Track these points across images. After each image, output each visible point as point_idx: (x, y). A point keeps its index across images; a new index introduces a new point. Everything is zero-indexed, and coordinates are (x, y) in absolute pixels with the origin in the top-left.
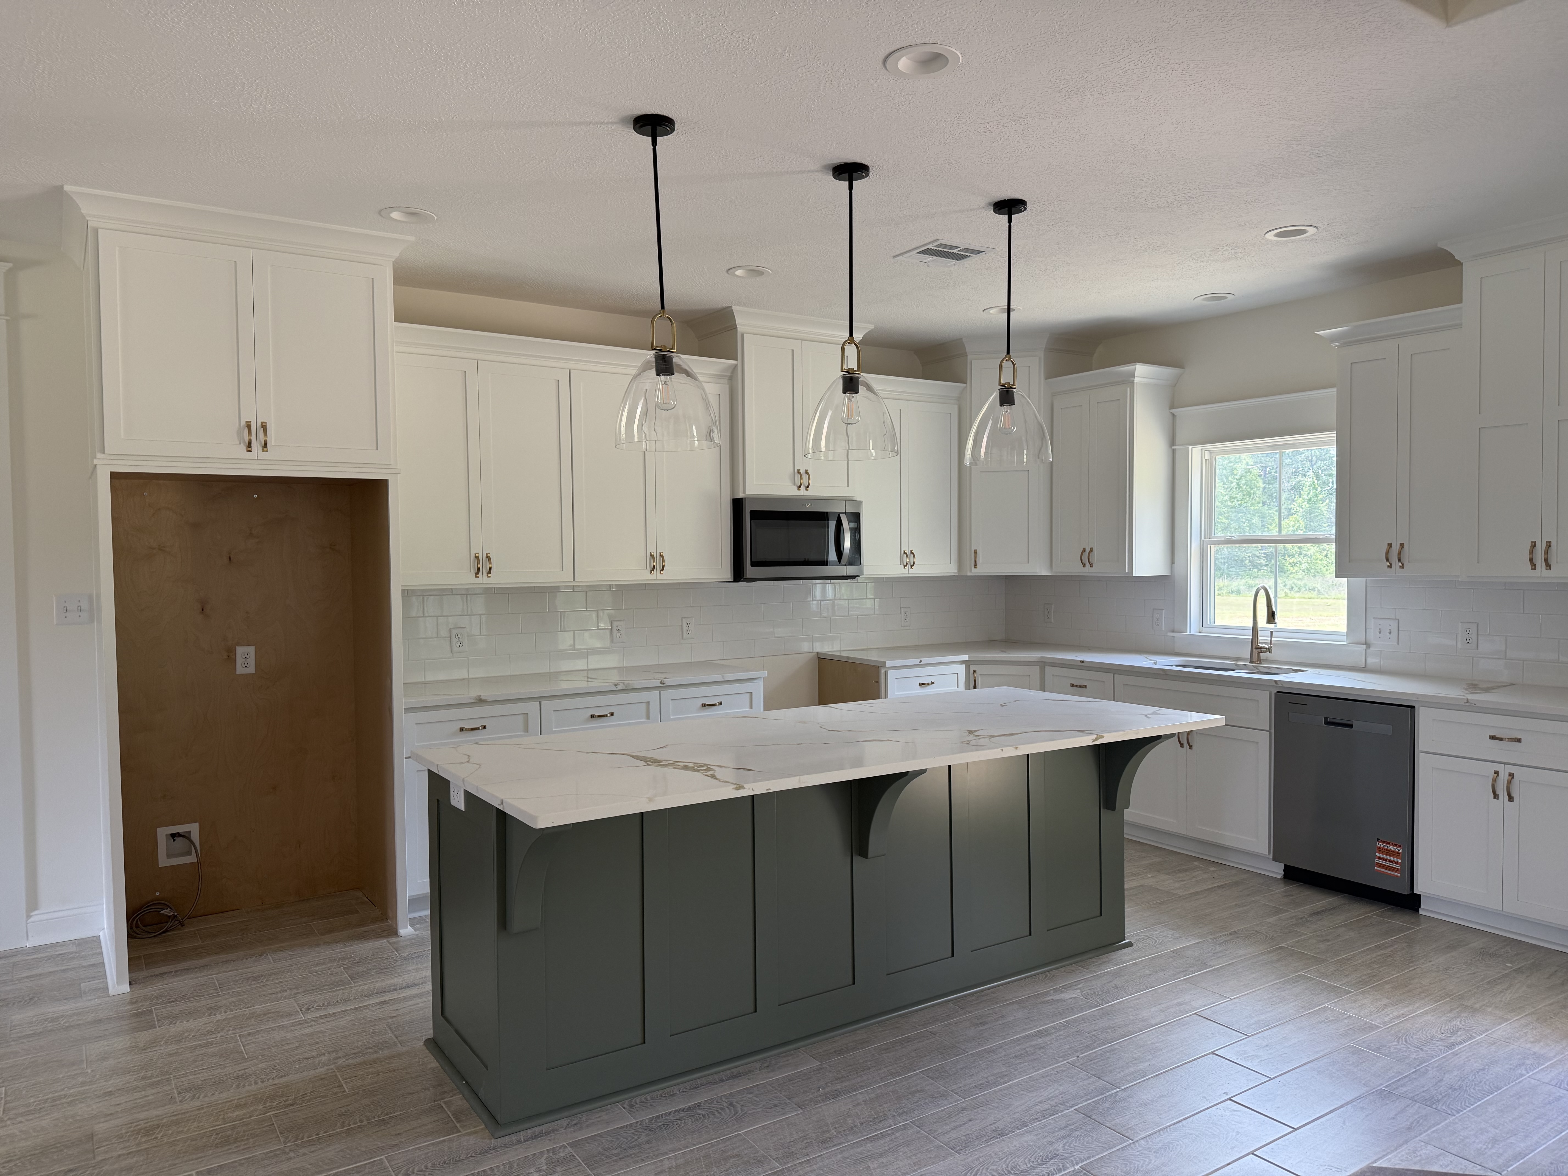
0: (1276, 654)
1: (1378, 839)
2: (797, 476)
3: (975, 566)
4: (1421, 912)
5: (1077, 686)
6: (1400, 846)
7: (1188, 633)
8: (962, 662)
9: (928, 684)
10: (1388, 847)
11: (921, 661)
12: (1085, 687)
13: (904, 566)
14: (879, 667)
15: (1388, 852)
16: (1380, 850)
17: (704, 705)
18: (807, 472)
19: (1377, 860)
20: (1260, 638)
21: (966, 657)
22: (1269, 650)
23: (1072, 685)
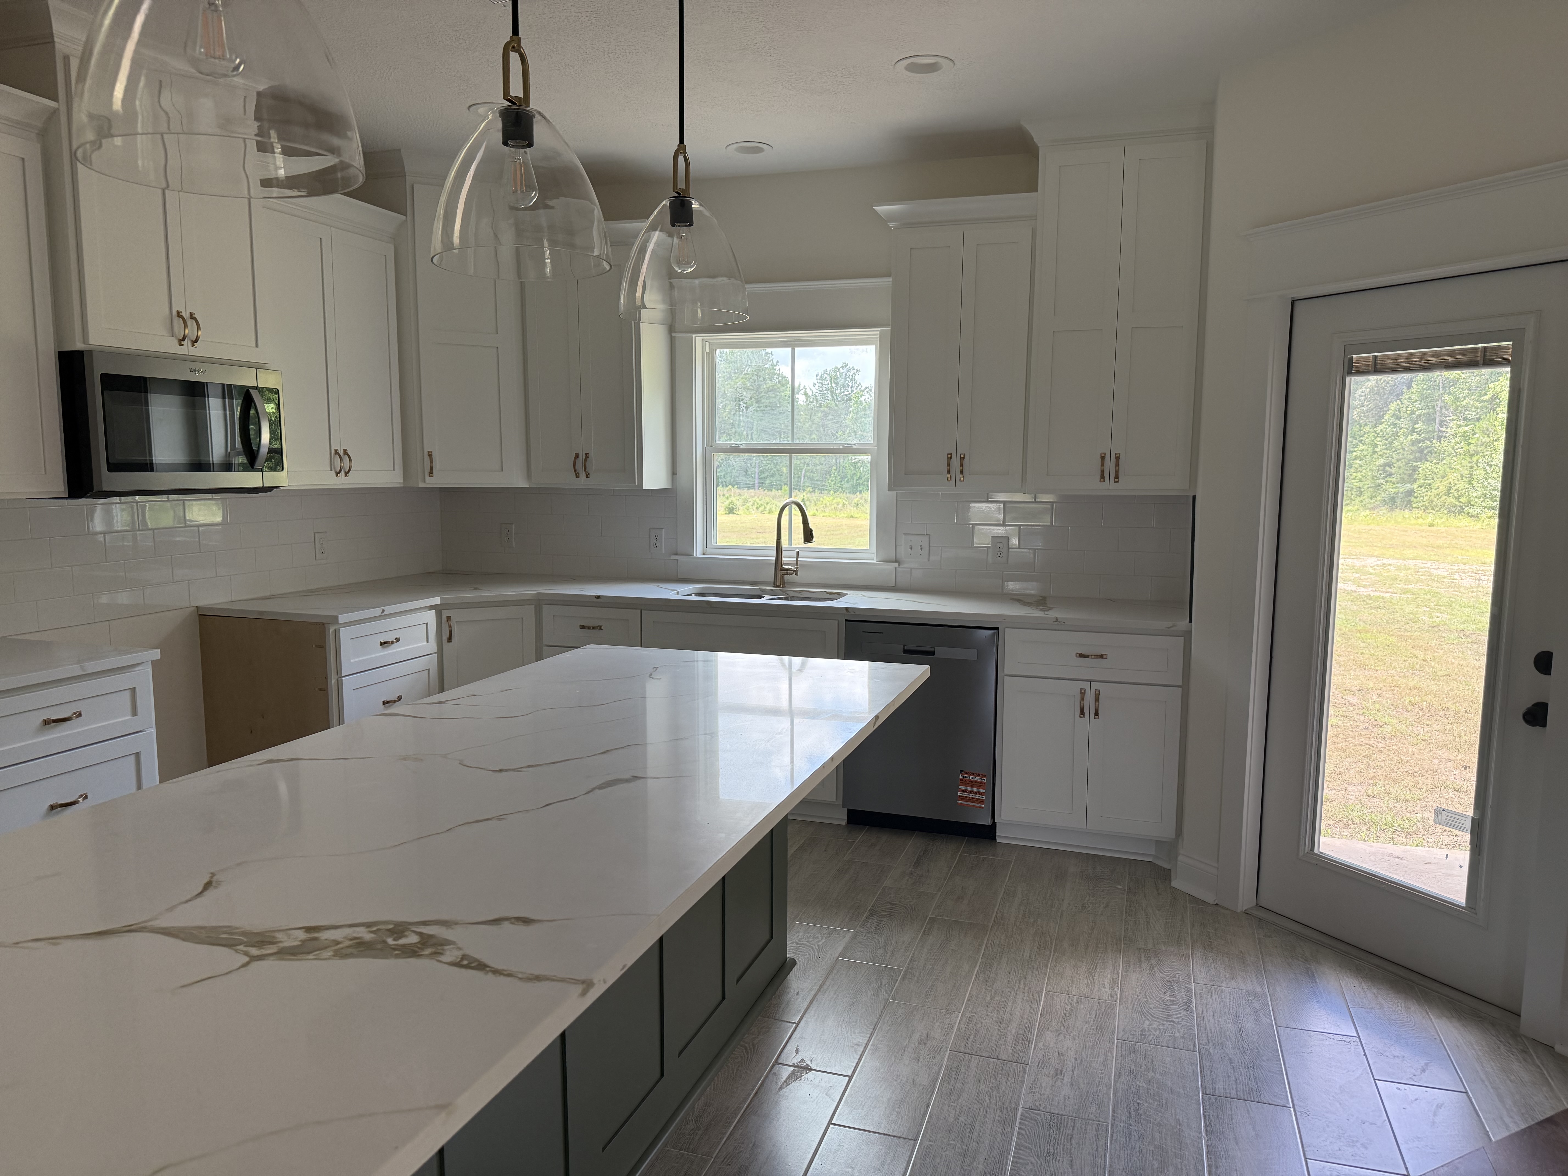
0: (802, 576)
1: (961, 771)
2: (178, 324)
3: (431, 472)
4: (998, 840)
5: (589, 628)
6: (985, 776)
7: (695, 556)
8: (431, 608)
9: (393, 642)
10: (971, 778)
11: (383, 611)
12: (601, 628)
13: (337, 473)
14: (323, 624)
15: (972, 783)
16: (964, 782)
17: (46, 722)
18: (192, 316)
19: (960, 794)
20: (784, 559)
21: (437, 600)
22: (796, 572)
23: (583, 627)
